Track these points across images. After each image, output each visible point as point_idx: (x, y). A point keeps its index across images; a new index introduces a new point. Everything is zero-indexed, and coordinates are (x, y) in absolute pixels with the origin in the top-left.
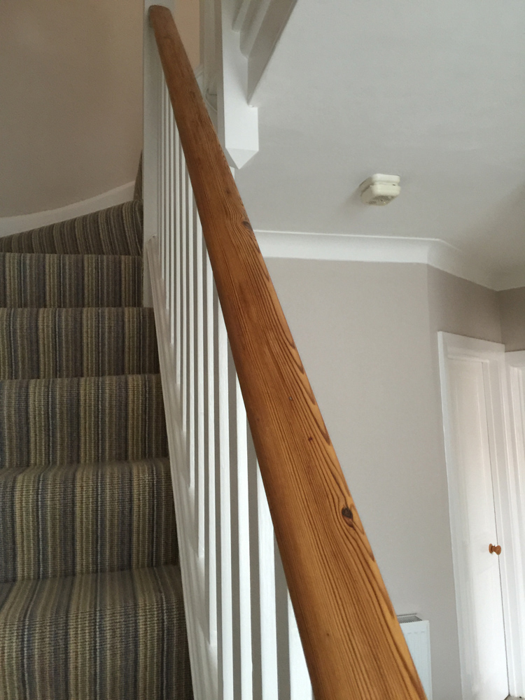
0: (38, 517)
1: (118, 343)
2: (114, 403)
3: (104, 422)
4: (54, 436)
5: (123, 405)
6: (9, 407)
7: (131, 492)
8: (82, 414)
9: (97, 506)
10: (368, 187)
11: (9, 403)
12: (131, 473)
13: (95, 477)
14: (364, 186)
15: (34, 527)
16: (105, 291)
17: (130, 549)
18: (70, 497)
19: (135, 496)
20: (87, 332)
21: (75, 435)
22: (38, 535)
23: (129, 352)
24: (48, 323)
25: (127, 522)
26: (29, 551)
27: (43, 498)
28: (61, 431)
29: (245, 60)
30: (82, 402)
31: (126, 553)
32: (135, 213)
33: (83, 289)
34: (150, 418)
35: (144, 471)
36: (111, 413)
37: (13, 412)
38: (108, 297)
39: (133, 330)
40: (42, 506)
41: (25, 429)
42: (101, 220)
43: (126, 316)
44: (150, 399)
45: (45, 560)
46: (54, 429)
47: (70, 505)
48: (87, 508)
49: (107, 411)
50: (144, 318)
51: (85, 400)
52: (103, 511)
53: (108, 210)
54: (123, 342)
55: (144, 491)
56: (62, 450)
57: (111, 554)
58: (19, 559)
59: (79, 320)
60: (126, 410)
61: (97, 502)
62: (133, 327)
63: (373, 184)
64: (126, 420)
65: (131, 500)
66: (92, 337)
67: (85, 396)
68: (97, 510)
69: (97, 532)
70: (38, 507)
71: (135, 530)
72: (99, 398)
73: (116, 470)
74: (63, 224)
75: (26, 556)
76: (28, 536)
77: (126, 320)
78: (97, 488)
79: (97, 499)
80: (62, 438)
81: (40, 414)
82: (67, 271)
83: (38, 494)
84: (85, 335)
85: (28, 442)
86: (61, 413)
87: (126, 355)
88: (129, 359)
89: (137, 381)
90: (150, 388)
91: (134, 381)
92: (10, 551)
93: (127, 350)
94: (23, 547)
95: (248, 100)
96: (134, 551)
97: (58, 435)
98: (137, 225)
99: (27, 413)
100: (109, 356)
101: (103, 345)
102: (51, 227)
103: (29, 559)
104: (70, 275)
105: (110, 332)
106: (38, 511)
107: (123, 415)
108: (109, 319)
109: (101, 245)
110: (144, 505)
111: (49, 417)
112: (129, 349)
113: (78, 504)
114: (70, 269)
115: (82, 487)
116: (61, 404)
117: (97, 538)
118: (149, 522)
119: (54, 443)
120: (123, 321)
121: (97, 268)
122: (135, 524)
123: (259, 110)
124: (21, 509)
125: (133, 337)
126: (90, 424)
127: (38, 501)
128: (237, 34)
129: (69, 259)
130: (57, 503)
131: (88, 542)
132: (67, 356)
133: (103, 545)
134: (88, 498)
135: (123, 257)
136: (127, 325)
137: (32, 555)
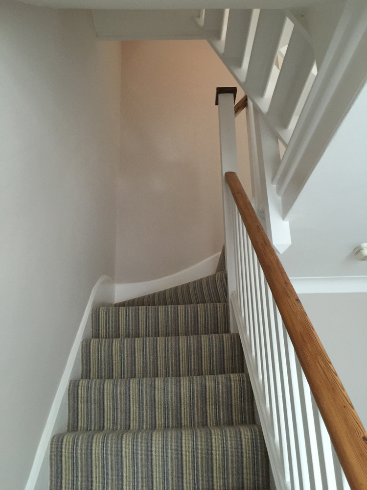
0: (194, 455)
1: (221, 354)
2: (224, 390)
3: (219, 402)
4: (193, 409)
5: (229, 391)
6: (172, 392)
7: (241, 443)
8: (208, 397)
9: (224, 451)
10: (359, 251)
11: (172, 390)
12: (240, 432)
13: (221, 433)
14: (356, 251)
15: (192, 460)
16: (209, 323)
17: (243, 477)
18: (210, 444)
19: (244, 446)
20: (204, 349)
21: (204, 409)
22: (194, 466)
23: (227, 360)
24: (184, 344)
25: (240, 461)
26: (189, 475)
27: (196, 444)
28: (197, 406)
29: (280, 198)
30: (208, 390)
31: (240, 480)
32: (223, 278)
33: (198, 323)
34: (244, 399)
35: (247, 431)
36: (223, 396)
37: (173, 396)
38: (211, 327)
39: (229, 347)
40: (196, 449)
41: (179, 405)
42: (204, 284)
43: (224, 339)
44: (244, 388)
45: (198, 481)
46: (194, 405)
47: (210, 449)
48: (219, 451)
49: (221, 395)
50: (234, 339)
51: (209, 388)
52: (227, 453)
53: (208, 277)
54: (224, 353)
55: (248, 442)
56: (198, 417)
57: (233, 481)
58: (185, 479)
59: (200, 342)
60: (231, 395)
61: (224, 448)
62: (228, 344)
63: (362, 249)
64: (231, 401)
65: (242, 448)
66: (207, 352)
67: (209, 386)
68: (224, 453)
69: (224, 466)
70: (194, 449)
71: (245, 466)
72: (216, 387)
73: (232, 430)
74: (182, 286)
75: (188, 478)
76: (189, 466)
77: (225, 341)
78: (223, 439)
79: (224, 446)
80: (197, 410)
81: (186, 397)
82: (189, 313)
83: (194, 442)
84: (203, 350)
85: (181, 412)
86: (197, 396)
87: (226, 361)
88: (227, 364)
89: (236, 377)
90: (243, 381)
91: (234, 377)
92: (180, 475)
93: (226, 358)
94: (186, 472)
95: (283, 219)
96: (245, 480)
97: (196, 410)
98: (224, 285)
99: (180, 396)
100: (216, 362)
101: (213, 356)
102: (176, 288)
103: (190, 480)
104: (191, 315)
105: (216, 349)
106: (194, 451)
107: (229, 397)
108: (216, 341)
109: (204, 297)
110: (249, 451)
111: (191, 398)
112: (227, 358)
113: (214, 449)
114: (191, 313)
115: (215, 438)
116: (197, 390)
117: (225, 470)
118: (252, 462)
119: (194, 413)
120: (223, 342)
121: (205, 311)
122: (245, 462)
123: (289, 222)
124: (186, 450)
125: (229, 351)
126: (212, 403)
127: (194, 446)
128: (275, 186)
129: (190, 307)
130: (204, 447)
131: (220, 472)
132: (194, 363)
133: (228, 475)
134: (219, 445)
135: (218, 304)
136: (225, 344)
137: (191, 478)
